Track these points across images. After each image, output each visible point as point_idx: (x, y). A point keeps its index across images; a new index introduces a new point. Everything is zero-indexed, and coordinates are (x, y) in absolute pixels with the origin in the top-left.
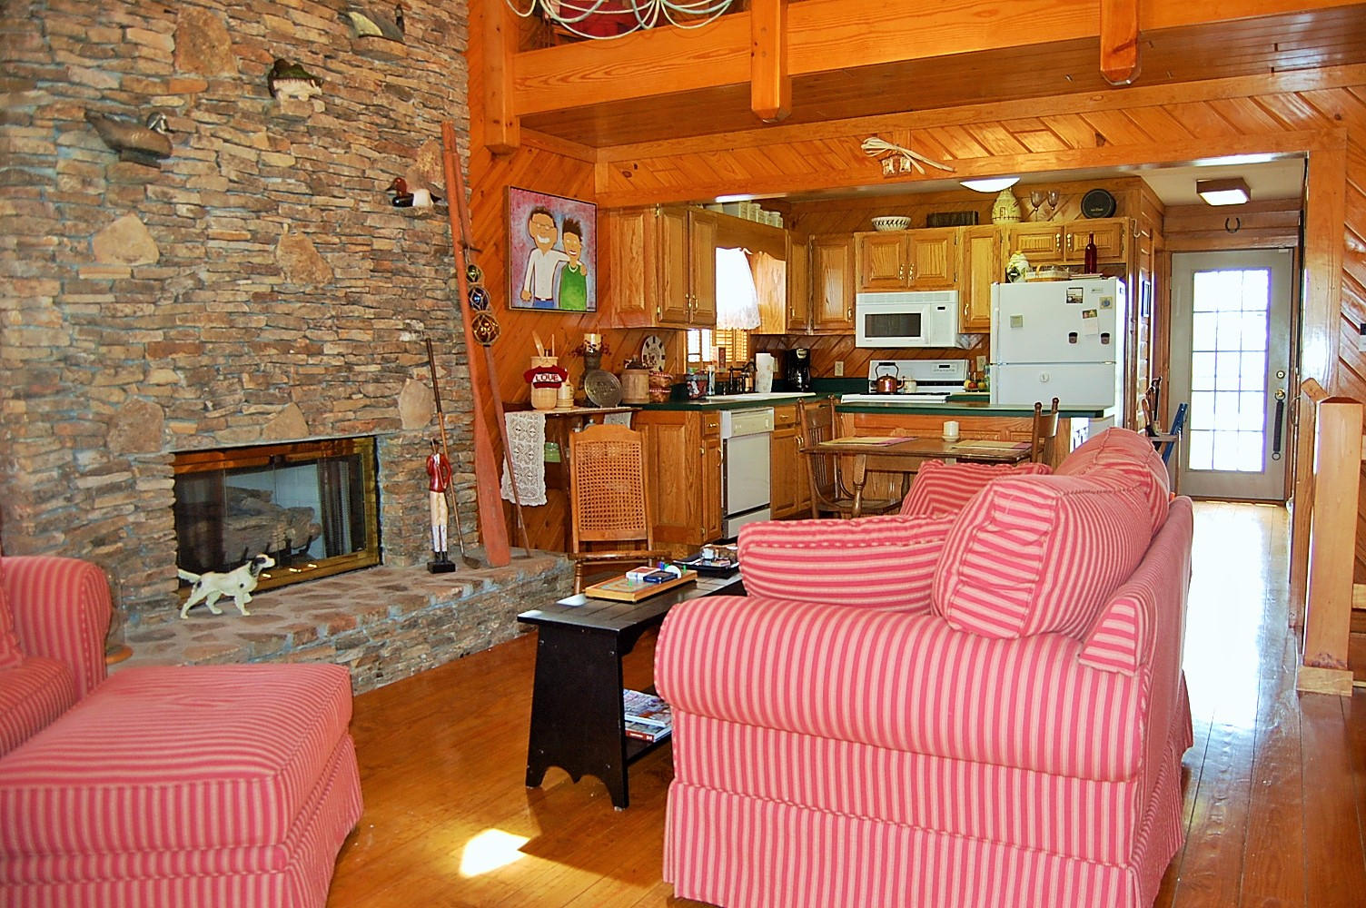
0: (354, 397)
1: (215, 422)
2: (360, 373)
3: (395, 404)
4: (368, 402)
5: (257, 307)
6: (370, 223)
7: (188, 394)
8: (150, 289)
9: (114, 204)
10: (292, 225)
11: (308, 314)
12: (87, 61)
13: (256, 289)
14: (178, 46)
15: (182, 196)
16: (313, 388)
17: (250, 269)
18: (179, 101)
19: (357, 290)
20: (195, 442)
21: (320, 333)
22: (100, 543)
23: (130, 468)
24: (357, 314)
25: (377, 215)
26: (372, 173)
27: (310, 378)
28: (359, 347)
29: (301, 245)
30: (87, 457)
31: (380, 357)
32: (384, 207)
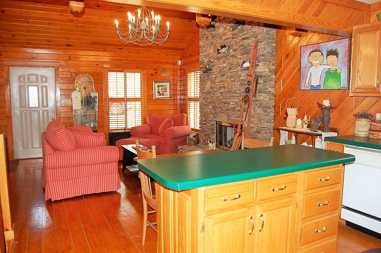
0: (235, 114)
1: (216, 116)
2: (236, 109)
4: (238, 116)
6: (239, 73)
7: (213, 110)
8: (209, 93)
9: (207, 80)
10: (226, 78)
11: (228, 96)
12: (205, 58)
13: (221, 91)
14: (213, 50)
15: (213, 76)
16: (229, 111)
17: (220, 88)
18: (214, 60)
19: (236, 90)
20: (213, 119)
21: (230, 100)
22: (204, 132)
23: (207, 121)
24: (236, 95)
25: (241, 71)
26: (240, 61)
27: (228, 109)
28: (236, 103)
29: (227, 82)
30: (203, 119)
31: (240, 105)
32: (242, 69)
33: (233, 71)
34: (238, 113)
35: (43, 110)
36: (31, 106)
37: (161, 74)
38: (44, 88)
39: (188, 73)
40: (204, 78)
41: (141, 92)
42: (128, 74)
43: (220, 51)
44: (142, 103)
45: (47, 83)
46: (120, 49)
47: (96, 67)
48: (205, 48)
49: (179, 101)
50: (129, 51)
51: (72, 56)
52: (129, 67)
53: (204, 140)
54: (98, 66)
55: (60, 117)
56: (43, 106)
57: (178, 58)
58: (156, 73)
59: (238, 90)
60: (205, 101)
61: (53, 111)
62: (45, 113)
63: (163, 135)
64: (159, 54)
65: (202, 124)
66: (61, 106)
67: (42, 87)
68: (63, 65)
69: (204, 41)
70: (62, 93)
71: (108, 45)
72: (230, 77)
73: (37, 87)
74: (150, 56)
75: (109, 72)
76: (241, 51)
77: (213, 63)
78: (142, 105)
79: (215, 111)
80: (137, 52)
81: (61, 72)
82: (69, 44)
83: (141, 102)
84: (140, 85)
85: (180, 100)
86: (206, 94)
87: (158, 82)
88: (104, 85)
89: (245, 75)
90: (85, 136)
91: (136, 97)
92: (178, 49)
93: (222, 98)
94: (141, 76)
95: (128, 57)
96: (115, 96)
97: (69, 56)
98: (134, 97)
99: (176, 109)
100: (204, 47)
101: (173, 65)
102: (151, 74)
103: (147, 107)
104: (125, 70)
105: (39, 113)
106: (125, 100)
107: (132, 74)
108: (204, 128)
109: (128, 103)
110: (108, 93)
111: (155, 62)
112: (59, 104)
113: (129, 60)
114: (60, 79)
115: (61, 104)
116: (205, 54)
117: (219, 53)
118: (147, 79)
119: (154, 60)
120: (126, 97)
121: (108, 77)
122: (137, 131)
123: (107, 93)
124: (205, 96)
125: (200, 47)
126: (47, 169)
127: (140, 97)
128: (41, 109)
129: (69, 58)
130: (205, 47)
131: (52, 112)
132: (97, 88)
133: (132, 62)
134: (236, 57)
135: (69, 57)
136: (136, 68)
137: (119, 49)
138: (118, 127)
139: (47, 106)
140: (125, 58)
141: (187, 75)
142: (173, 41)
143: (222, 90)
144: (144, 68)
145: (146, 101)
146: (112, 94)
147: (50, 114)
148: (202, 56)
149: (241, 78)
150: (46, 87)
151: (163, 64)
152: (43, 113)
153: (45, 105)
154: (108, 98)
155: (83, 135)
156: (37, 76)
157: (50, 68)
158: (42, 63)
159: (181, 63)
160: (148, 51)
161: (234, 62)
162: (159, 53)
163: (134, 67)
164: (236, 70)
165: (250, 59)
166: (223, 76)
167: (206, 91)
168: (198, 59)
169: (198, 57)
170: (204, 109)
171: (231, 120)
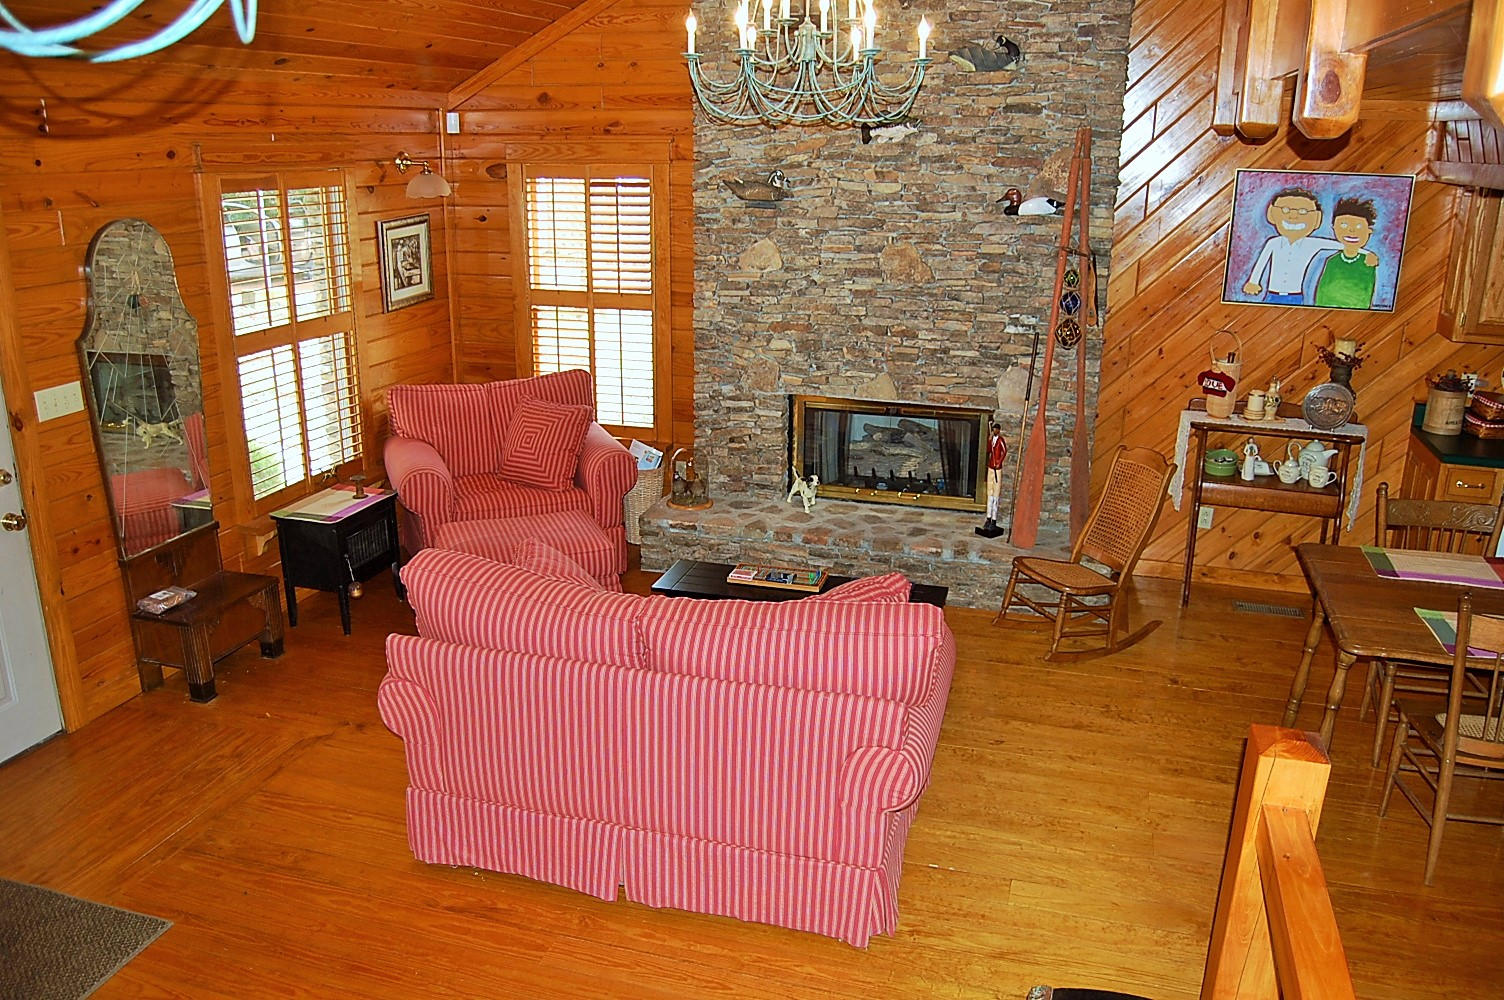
0: (947, 375)
1: (818, 378)
3: (993, 385)
4: (961, 379)
5: (856, 300)
6: (977, 231)
7: (797, 358)
8: (773, 287)
9: (754, 232)
10: (894, 239)
11: (905, 307)
13: (857, 289)
15: (801, 224)
16: (904, 363)
17: (854, 272)
18: (805, 157)
19: (957, 288)
20: (801, 390)
21: (916, 322)
22: (732, 440)
23: (753, 399)
24: (956, 308)
25: (989, 224)
26: (983, 188)
27: (902, 356)
28: (956, 335)
29: (902, 253)
30: (727, 389)
31: (978, 345)
32: (996, 216)
33: (942, 216)
34: (966, 370)
40: (734, 224)
42: (295, 197)
43: (873, 133)
44: (346, 338)
53: (732, 473)
57: (444, 97)
58: (383, 178)
59: (967, 288)
60: (740, 318)
75: (222, 195)
77: (798, 170)
78: (347, 347)
79: (817, 359)
86: (747, 293)
87: (395, 224)
93: (864, 313)
104: (279, 179)
106: (294, 333)
108: (730, 424)
117: (864, 139)
124: (741, 300)
134: (960, 167)
141: (525, 187)
143: (864, 284)
144: (345, 157)
146: (247, 316)
149: (986, 248)
154: (235, 334)
164: (958, 215)
165: (1042, 187)
166: (869, 226)
167: (752, 279)
168: (617, 126)
169: (614, 115)
170: (736, 352)
171: (922, 394)
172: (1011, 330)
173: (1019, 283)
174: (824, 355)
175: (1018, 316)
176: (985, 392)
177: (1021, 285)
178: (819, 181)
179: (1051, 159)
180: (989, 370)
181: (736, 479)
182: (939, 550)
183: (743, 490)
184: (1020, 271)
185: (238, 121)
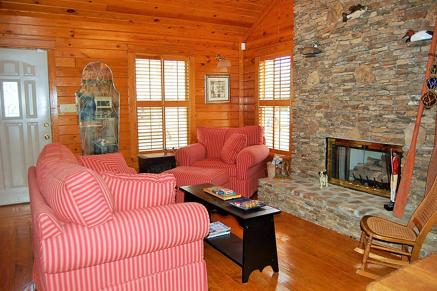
0: (382, 127)
1: (331, 130)
2: (385, 118)
3: (403, 133)
4: (388, 130)
5: (345, 94)
6: (394, 54)
7: (324, 121)
8: (317, 90)
9: (311, 69)
10: (360, 64)
11: (364, 95)
12: (307, 33)
13: (345, 88)
14: (328, 17)
15: (326, 62)
16: (364, 122)
17: (344, 81)
18: (328, 34)
19: (385, 84)
20: (325, 135)
21: (369, 102)
22: (303, 156)
23: (309, 138)
24: (386, 94)
25: (400, 50)
26: (396, 32)
27: (363, 119)
28: (385, 108)
29: (362, 70)
30: (302, 134)
31: (395, 112)
32: (403, 45)
33: (379, 50)
34: (390, 125)
35: (28, 123)
36: (7, 116)
37: (217, 64)
38: (30, 86)
39: (260, 62)
40: (305, 66)
41: (186, 92)
42: (167, 63)
43: (348, 17)
44: (188, 109)
45: (34, 76)
46: (156, 20)
47: (116, 50)
48: (307, 16)
49: (241, 107)
50: (169, 25)
51: (76, 30)
52: (169, 51)
53: (302, 169)
54: (119, 49)
55: (58, 133)
56: (29, 116)
57: (241, 38)
58: (209, 62)
59: (390, 83)
60: (306, 104)
61: (46, 124)
62: (33, 127)
63: (232, 161)
64: (214, 33)
65: (298, 143)
66: (59, 116)
67: (26, 83)
68: (62, 45)
69: (304, 4)
70: (60, 93)
71: (138, 13)
72: (372, 61)
73: (17, 83)
74: (201, 35)
75: (136, 59)
76: (401, 13)
77: (325, 40)
78: (188, 112)
79: (331, 121)
80: (182, 27)
81: (59, 58)
82: (72, 9)
83: (186, 107)
84: (184, 81)
85: (244, 104)
86: (308, 94)
87: (213, 76)
88: (129, 80)
89: (411, 56)
90: (131, 182)
91: (179, 100)
92: (243, 25)
93: (348, 99)
94: (186, 66)
95: (167, 35)
96: (146, 98)
97: (72, 30)
98: (177, 100)
99: (238, 118)
100: (304, 14)
101: (233, 50)
102: (202, 64)
103: (196, 115)
104: (162, 57)
105: (21, 128)
106: (163, 104)
107: (174, 63)
108: (302, 149)
109: (167, 109)
110: (136, 94)
111: (207, 45)
112: (56, 112)
113: (168, 41)
114: (57, 70)
115: (59, 112)
116: (306, 26)
117: (345, 20)
118: (195, 71)
119: (205, 41)
120: (164, 99)
121: (136, 67)
122: (187, 155)
123: (134, 94)
124: (307, 97)
125: (295, 16)
126: (46, 274)
127: (185, 100)
128: (25, 121)
129: (72, 34)
130: (306, 14)
131: (44, 125)
132: (118, 85)
133: (173, 44)
134: (387, 25)
135: (71, 32)
136: (179, 53)
137: (153, 20)
138: (153, 147)
139: (35, 115)
140: (162, 37)
141: (259, 65)
142: (238, 11)
143: (349, 86)
144: (191, 53)
145: (194, 105)
146: (142, 95)
147: (41, 129)
148: (299, 29)
149: (399, 62)
150: (33, 83)
151: (219, 49)
152: (29, 128)
153: (32, 113)
154: (136, 101)
155: (128, 180)
156: (17, 64)
157: (39, 51)
158: (24, 41)
159: (246, 47)
160: (198, 25)
161: (379, 34)
162: (214, 30)
163: (176, 52)
164: (386, 48)
165: (425, 26)
166: (351, 60)
167: (310, 88)
168: (282, 39)
169: (281, 35)
170: (305, 119)
171: (370, 137)
172: (411, 103)
173: (414, 78)
174: (334, 119)
175: (415, 96)
176: (399, 136)
177: (415, 79)
178: (332, 43)
179: (430, 11)
180: (400, 125)
181: (303, 172)
182: (353, 210)
183: (305, 177)
184: (415, 72)
185: (146, 39)
